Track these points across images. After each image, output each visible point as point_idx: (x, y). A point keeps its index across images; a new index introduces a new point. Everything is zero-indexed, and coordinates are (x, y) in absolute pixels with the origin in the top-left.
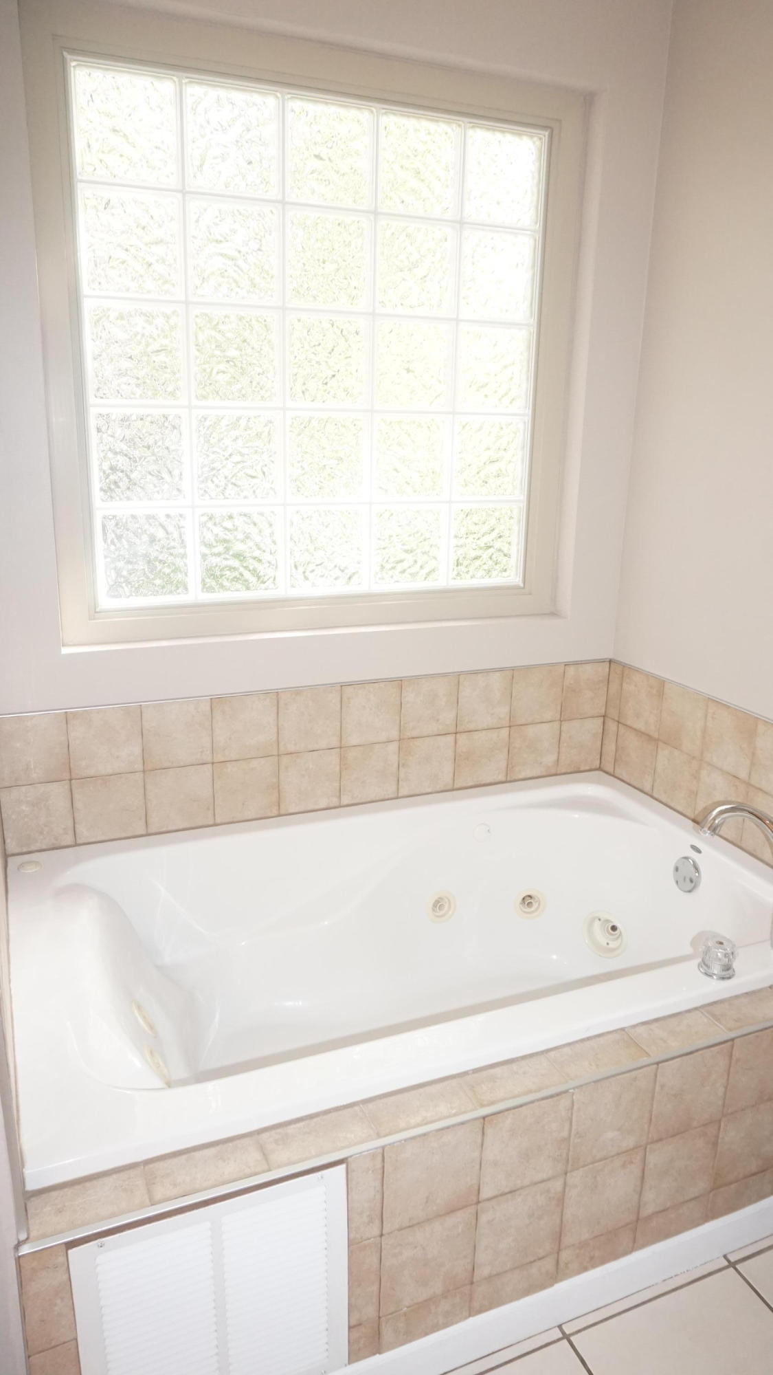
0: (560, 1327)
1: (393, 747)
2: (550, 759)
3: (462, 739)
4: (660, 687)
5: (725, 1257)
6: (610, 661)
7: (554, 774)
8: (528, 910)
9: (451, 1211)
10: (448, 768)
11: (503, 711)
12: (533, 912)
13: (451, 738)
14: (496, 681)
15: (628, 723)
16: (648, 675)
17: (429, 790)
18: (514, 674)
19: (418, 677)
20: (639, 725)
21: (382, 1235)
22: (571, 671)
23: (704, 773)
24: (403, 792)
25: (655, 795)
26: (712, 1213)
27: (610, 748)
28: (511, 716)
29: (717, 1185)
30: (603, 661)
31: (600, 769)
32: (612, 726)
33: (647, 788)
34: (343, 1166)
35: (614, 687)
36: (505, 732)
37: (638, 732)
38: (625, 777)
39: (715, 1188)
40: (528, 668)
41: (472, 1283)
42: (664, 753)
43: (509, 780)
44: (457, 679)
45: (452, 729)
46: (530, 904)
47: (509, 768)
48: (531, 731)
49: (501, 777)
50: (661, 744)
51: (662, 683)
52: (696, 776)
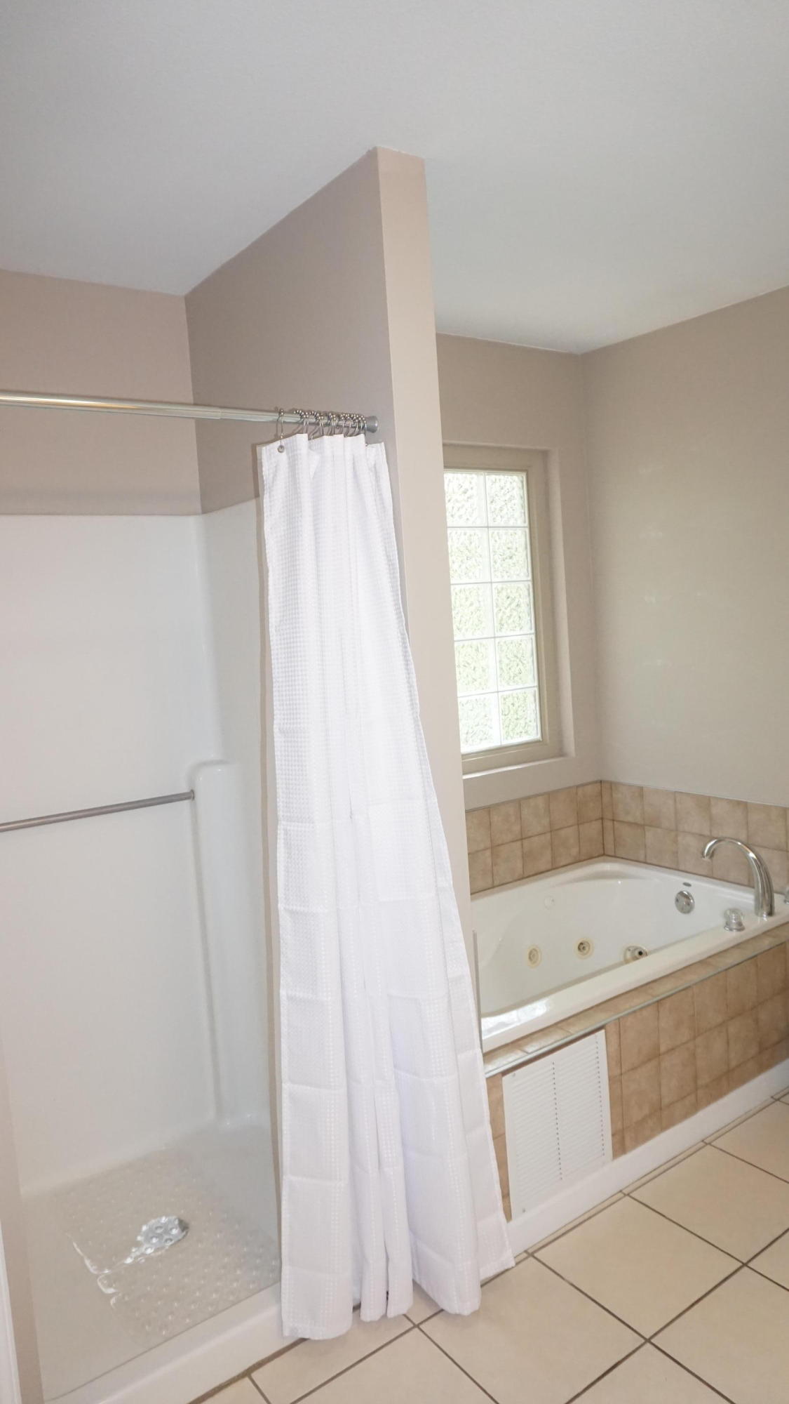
0: (703, 1141)
1: (488, 853)
2: (574, 851)
3: (526, 843)
4: (640, 792)
5: (772, 1097)
6: (601, 782)
7: (579, 861)
8: (585, 952)
9: (649, 1060)
10: (519, 865)
11: (545, 821)
12: (587, 952)
13: (519, 843)
14: (540, 802)
15: (621, 819)
16: (630, 786)
17: (511, 880)
18: (550, 796)
19: (498, 805)
20: (630, 819)
21: (621, 1074)
22: (580, 791)
23: (680, 838)
24: (496, 883)
25: (649, 861)
26: (763, 1067)
27: (609, 839)
28: (551, 824)
29: (762, 1049)
30: (596, 782)
31: (604, 855)
32: (608, 824)
33: (642, 858)
34: (603, 1032)
35: (606, 799)
36: (548, 836)
37: (630, 824)
38: (623, 856)
39: (761, 1051)
40: (557, 791)
41: (661, 1109)
42: (650, 835)
43: (554, 868)
44: (519, 803)
45: (519, 837)
46: (584, 948)
47: (554, 858)
48: (563, 833)
49: (549, 866)
50: (646, 827)
51: (641, 789)
52: (676, 841)
